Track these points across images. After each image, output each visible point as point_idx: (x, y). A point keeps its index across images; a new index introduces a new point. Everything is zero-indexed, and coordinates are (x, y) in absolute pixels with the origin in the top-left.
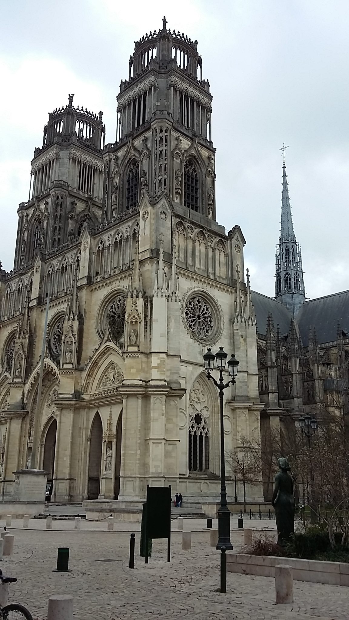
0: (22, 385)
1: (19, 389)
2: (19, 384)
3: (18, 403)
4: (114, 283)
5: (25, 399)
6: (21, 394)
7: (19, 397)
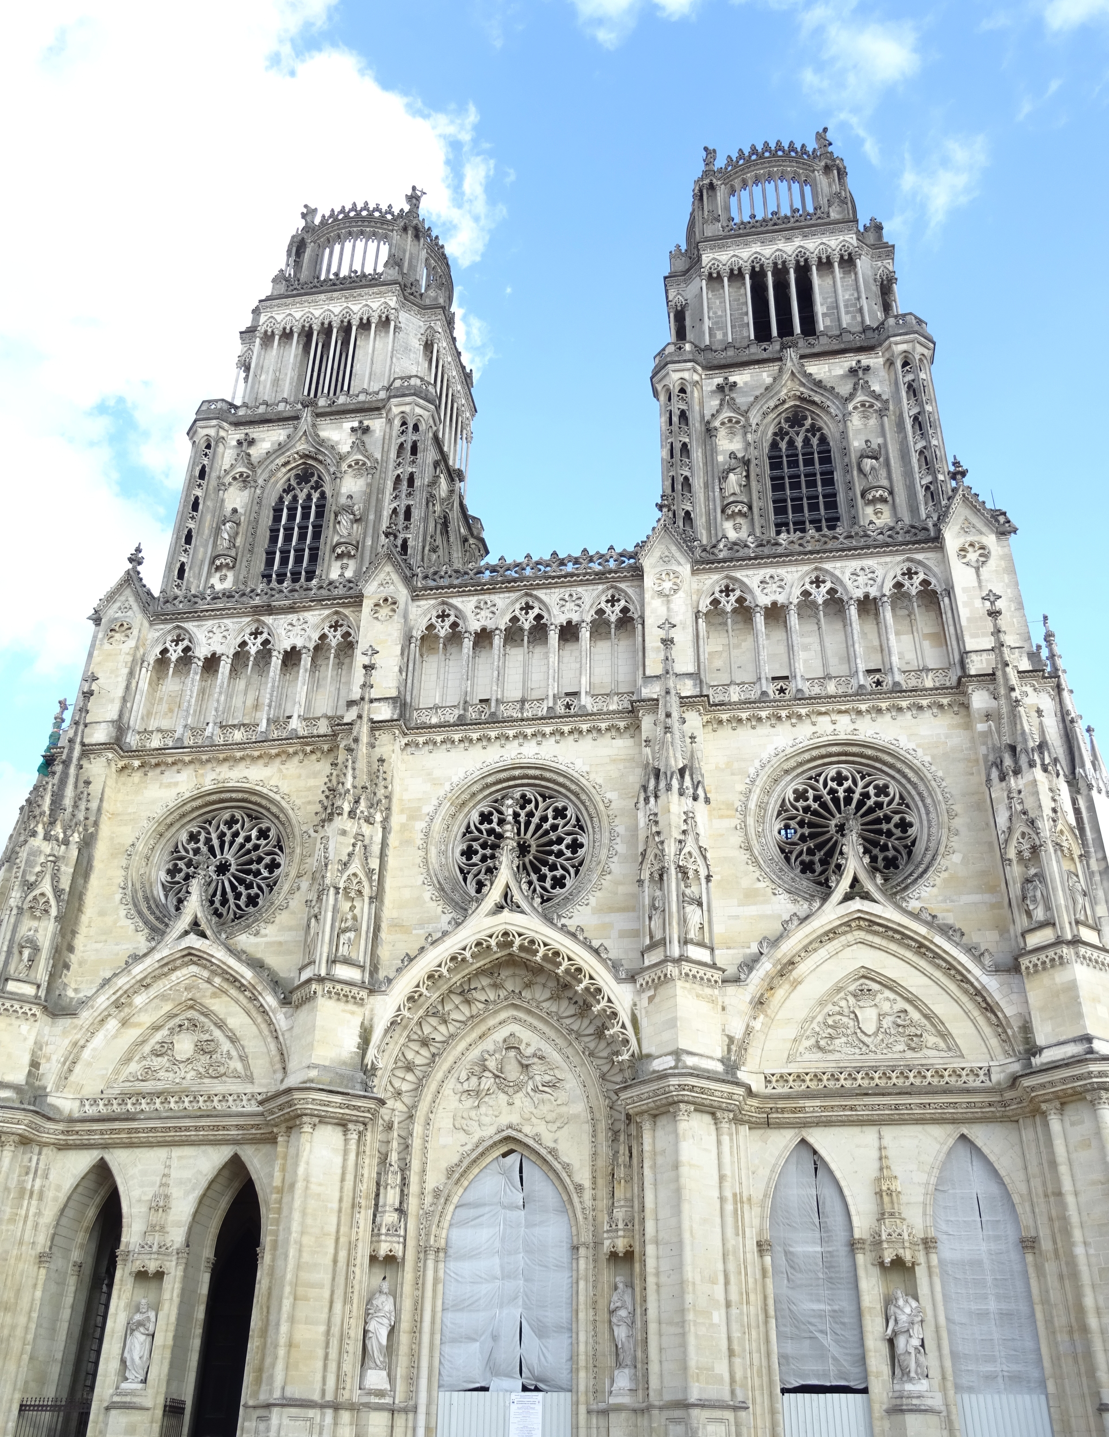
0: (364, 994)
1: (351, 1007)
2: (355, 990)
3: (344, 1063)
4: (826, 719)
5: (371, 1053)
6: (357, 1031)
7: (351, 1043)
